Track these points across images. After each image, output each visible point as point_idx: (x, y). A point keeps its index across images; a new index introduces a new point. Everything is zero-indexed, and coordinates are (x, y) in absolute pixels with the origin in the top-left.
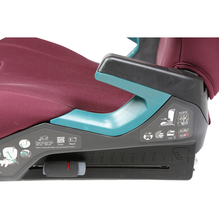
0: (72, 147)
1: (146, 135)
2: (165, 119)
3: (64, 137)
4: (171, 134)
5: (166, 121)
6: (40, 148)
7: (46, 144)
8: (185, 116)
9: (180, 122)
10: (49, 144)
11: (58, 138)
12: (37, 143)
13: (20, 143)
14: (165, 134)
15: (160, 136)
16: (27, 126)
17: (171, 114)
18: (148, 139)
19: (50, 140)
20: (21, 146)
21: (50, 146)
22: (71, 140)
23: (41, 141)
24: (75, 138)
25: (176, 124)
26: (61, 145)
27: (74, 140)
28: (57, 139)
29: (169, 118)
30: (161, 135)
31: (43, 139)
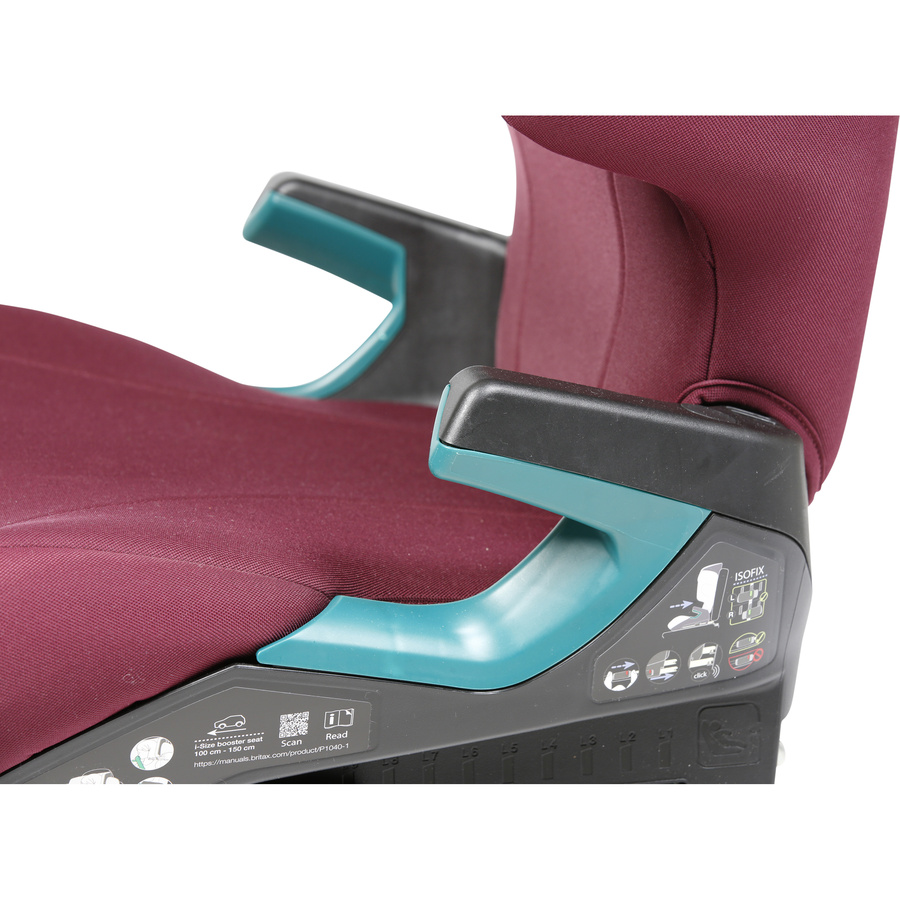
0: (336, 747)
1: (614, 671)
2: (686, 604)
3: (306, 714)
4: (703, 659)
5: (687, 612)
6: (210, 764)
7: (236, 746)
8: (756, 587)
9: (736, 609)
10: (246, 744)
11: (283, 717)
12: (202, 746)
13: (133, 755)
14: (683, 664)
15: (663, 671)
16: (168, 683)
17: (707, 582)
18: (620, 688)
19: (251, 728)
20: (137, 766)
21: (249, 754)
22: (331, 722)
23: (218, 735)
24: (348, 713)
25: (723, 620)
26: (294, 743)
27: (346, 719)
28: (278, 724)
29: (700, 598)
30: (666, 668)
31: (226, 729)
